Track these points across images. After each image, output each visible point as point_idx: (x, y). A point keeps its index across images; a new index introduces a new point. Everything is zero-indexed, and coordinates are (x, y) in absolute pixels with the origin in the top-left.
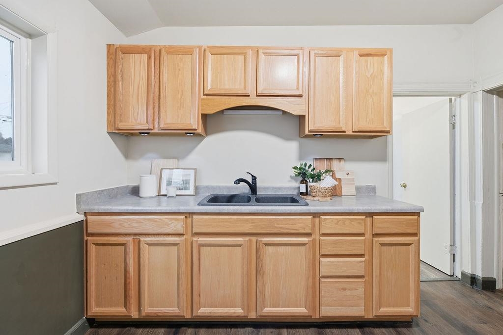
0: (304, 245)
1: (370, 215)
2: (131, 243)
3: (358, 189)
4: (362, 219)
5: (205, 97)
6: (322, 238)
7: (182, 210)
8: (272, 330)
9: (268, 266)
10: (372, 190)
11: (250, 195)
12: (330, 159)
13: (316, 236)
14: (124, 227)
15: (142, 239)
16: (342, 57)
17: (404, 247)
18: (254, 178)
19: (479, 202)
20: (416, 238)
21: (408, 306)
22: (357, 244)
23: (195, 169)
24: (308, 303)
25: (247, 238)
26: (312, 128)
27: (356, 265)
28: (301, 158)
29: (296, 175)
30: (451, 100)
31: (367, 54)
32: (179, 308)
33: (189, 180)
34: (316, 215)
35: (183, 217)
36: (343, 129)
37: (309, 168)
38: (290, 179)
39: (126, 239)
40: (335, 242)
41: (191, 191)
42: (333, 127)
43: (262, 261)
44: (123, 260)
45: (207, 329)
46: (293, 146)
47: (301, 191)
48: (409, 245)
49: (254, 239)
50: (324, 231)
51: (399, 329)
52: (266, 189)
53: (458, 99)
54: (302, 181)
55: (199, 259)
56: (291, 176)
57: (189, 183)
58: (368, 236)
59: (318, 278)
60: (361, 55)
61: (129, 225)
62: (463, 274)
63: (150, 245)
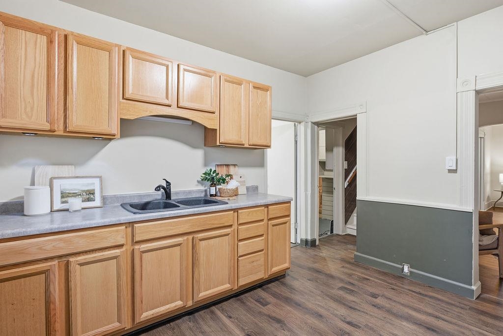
0: (228, 235)
1: (267, 206)
2: (57, 266)
3: (248, 189)
4: (263, 210)
5: (125, 101)
6: (239, 227)
7: (124, 220)
8: (204, 311)
9: (202, 258)
10: (255, 189)
11: (165, 201)
12: (227, 165)
13: (235, 227)
14: (45, 250)
15: (72, 259)
16: (242, 86)
17: (284, 225)
18: (168, 183)
19: (309, 193)
20: (289, 218)
21: (285, 263)
22: (259, 228)
23: (100, 177)
24: (231, 280)
25: (185, 238)
26: (222, 140)
27: (258, 243)
28: (206, 165)
29: (202, 180)
30: (295, 124)
31: (258, 88)
32: (119, 321)
33: (94, 190)
34: (235, 210)
35: (123, 227)
36: (244, 142)
37: (213, 173)
38: (197, 183)
39: (49, 264)
40: (247, 229)
41: (98, 202)
42: (237, 141)
43: (197, 254)
44: (43, 290)
45: (146, 333)
46: (198, 154)
47: (211, 193)
48: (285, 223)
49: (190, 237)
50: (241, 221)
51: (281, 280)
52: (177, 193)
53: (299, 125)
54: (212, 184)
55: (141, 266)
56: (198, 181)
57: (93, 194)
58: (265, 221)
59: (236, 258)
60: (254, 87)
61: (53, 246)
62: (301, 240)
63: (81, 265)
